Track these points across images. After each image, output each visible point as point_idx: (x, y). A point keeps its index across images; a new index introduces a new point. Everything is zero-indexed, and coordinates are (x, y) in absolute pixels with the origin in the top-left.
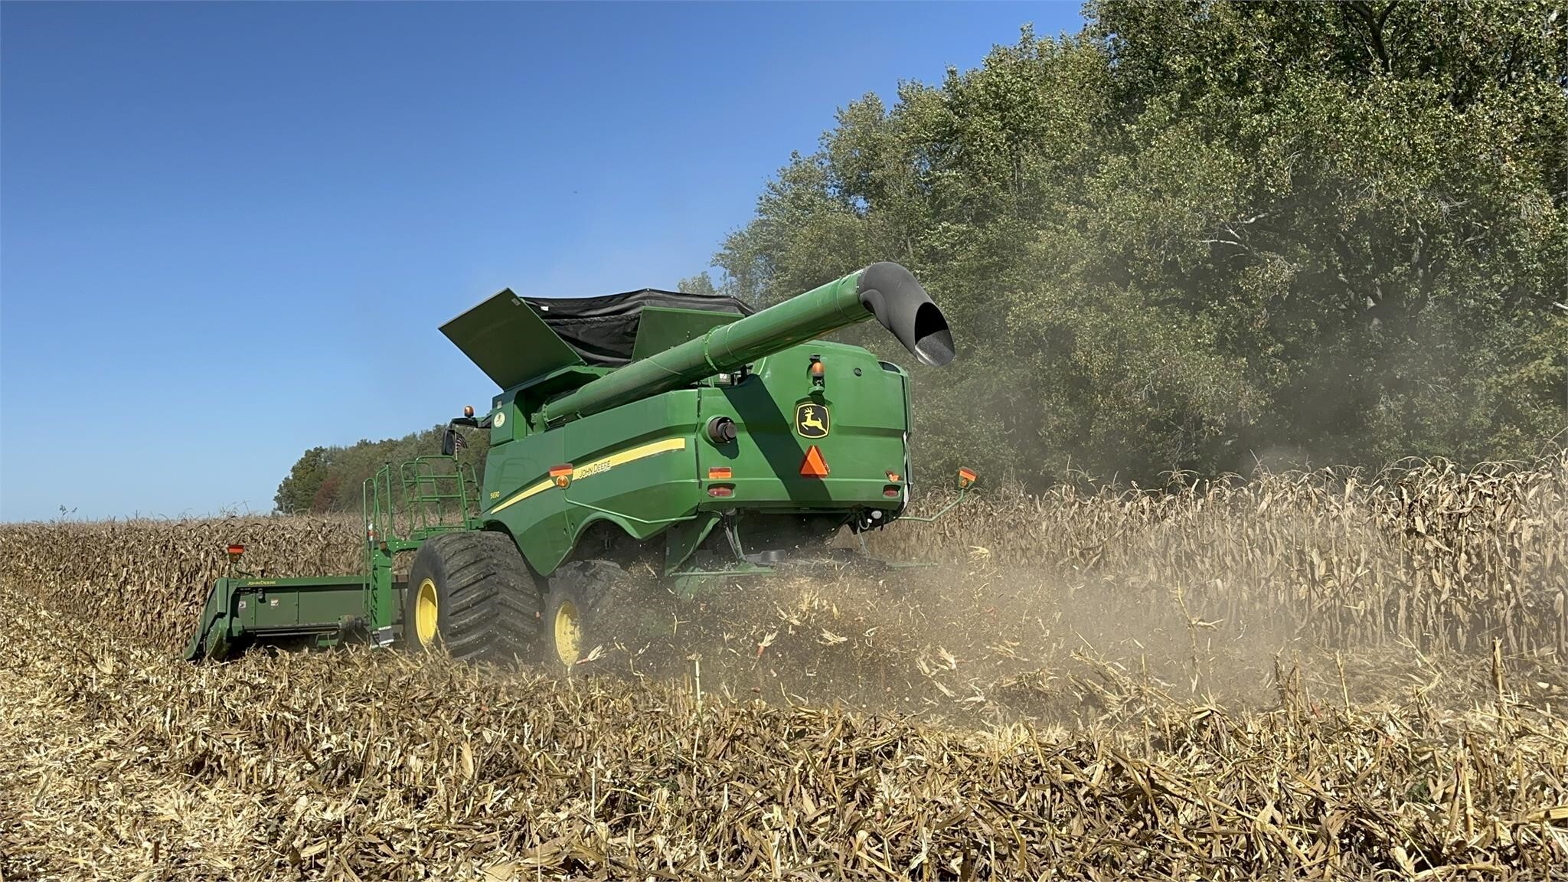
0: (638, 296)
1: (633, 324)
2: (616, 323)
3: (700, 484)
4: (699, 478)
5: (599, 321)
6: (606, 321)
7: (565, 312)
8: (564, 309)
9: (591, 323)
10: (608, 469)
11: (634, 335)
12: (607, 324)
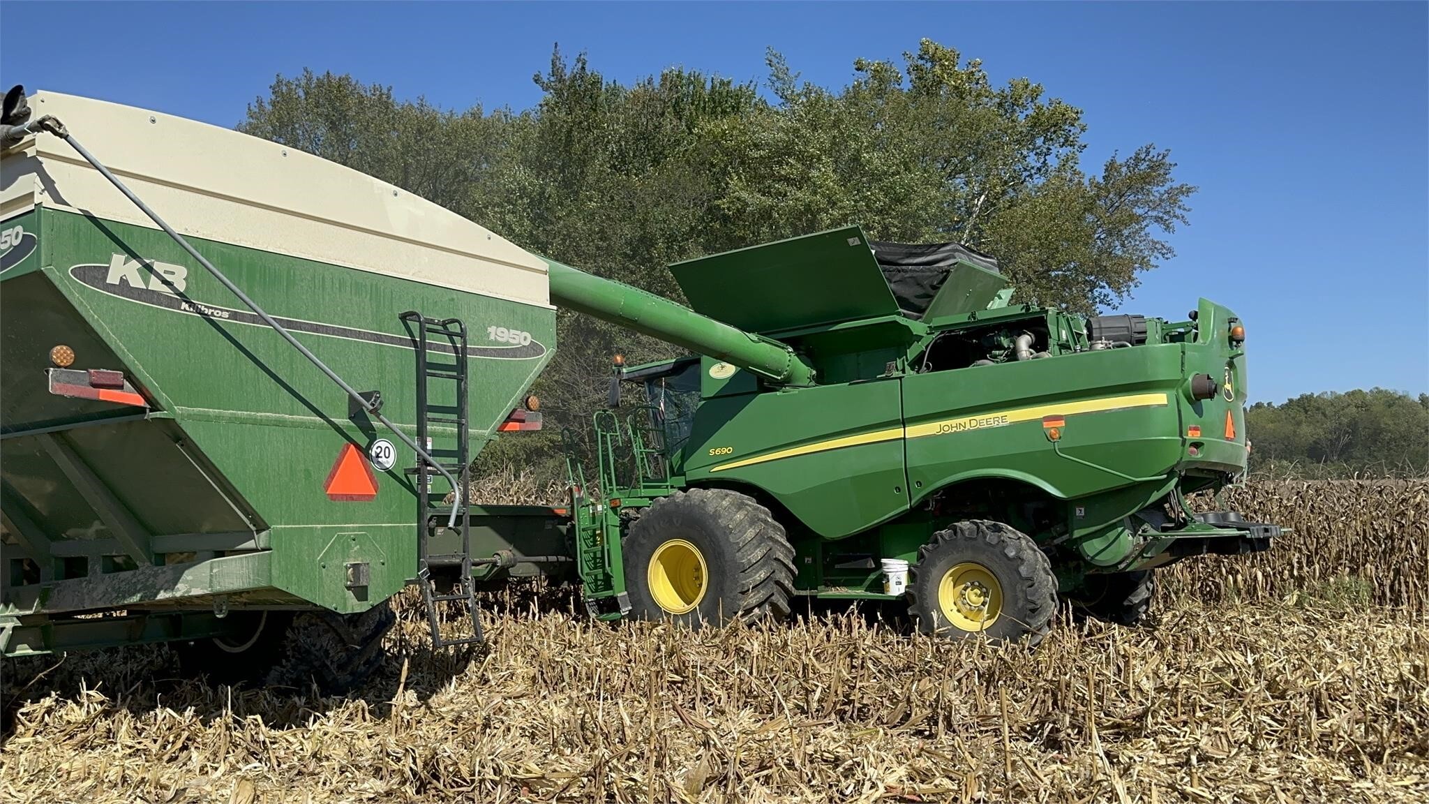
0: (948, 248)
1: (941, 277)
2: (929, 274)
3: (1184, 441)
4: (1181, 435)
5: (915, 271)
6: (922, 271)
7: (889, 258)
8: (889, 254)
9: (906, 271)
10: (1004, 424)
11: (939, 288)
12: (920, 274)
